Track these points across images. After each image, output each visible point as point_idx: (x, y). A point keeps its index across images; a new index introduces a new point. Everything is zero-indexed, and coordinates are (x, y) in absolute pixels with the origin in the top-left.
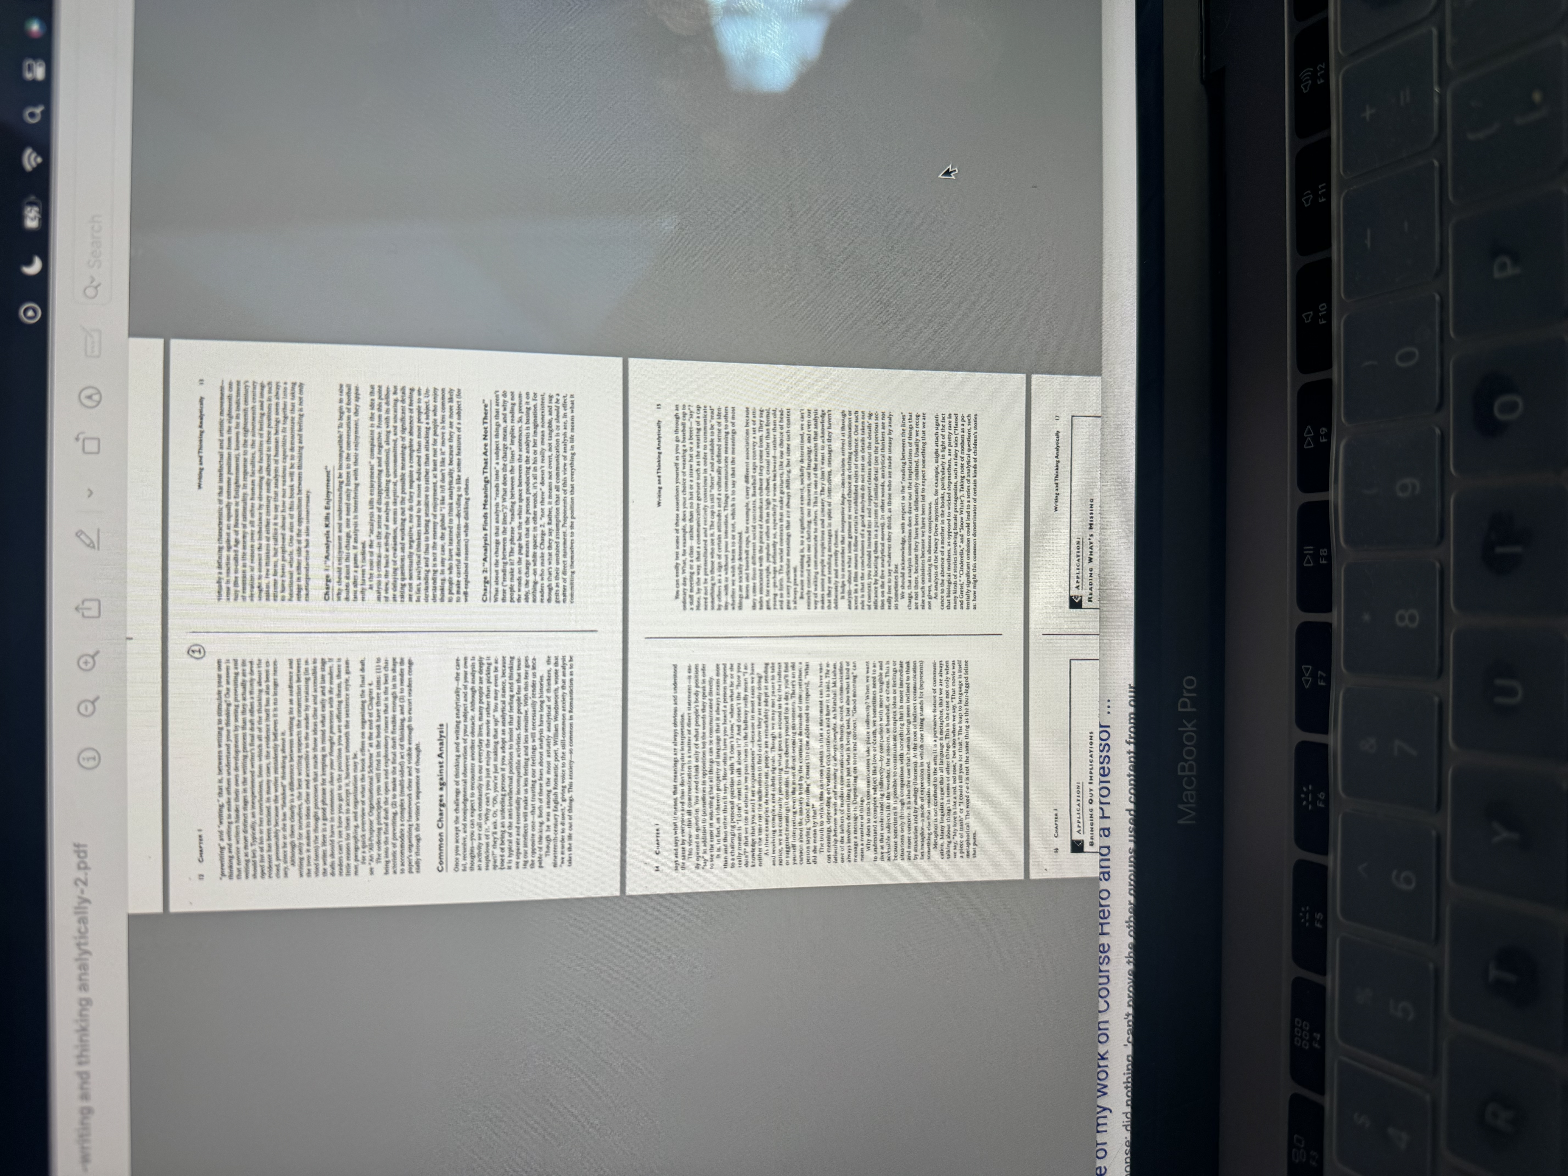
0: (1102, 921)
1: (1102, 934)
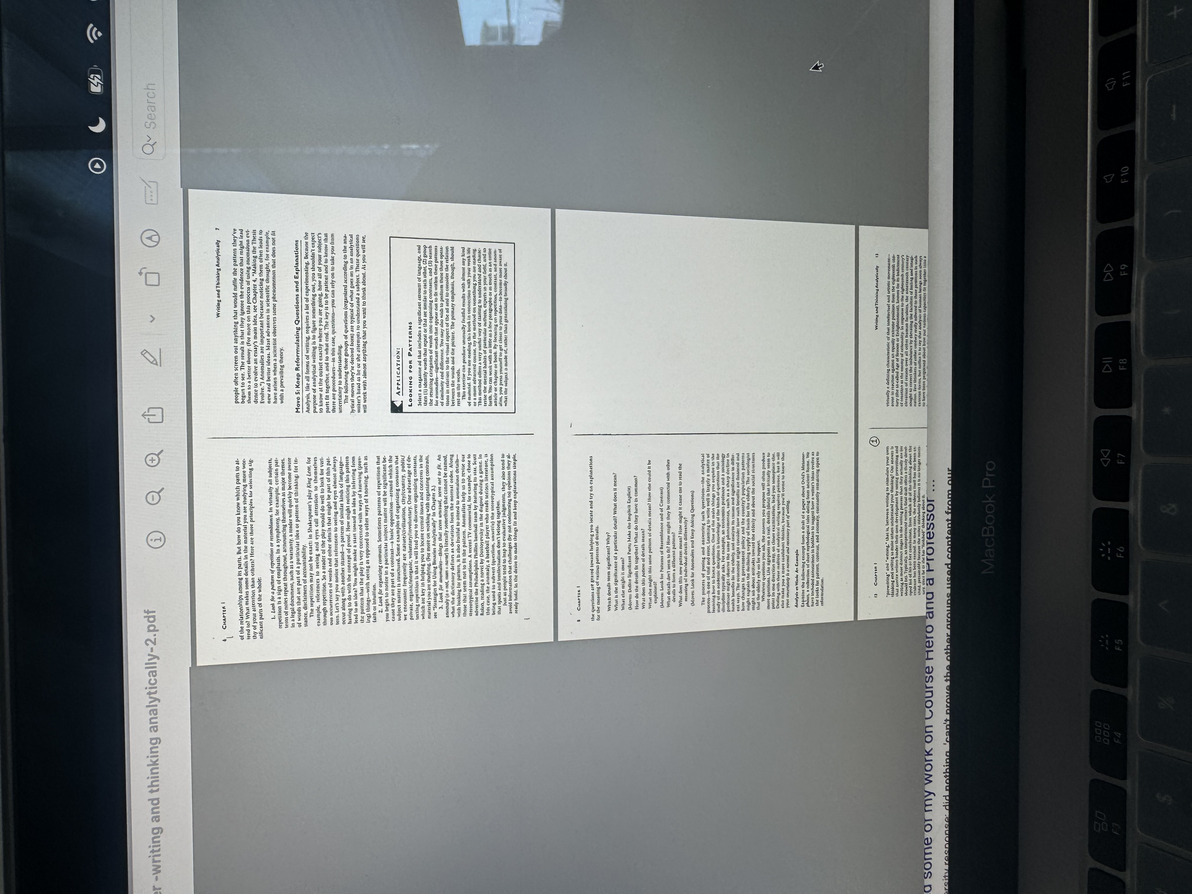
0: (928, 649)
1: (928, 659)
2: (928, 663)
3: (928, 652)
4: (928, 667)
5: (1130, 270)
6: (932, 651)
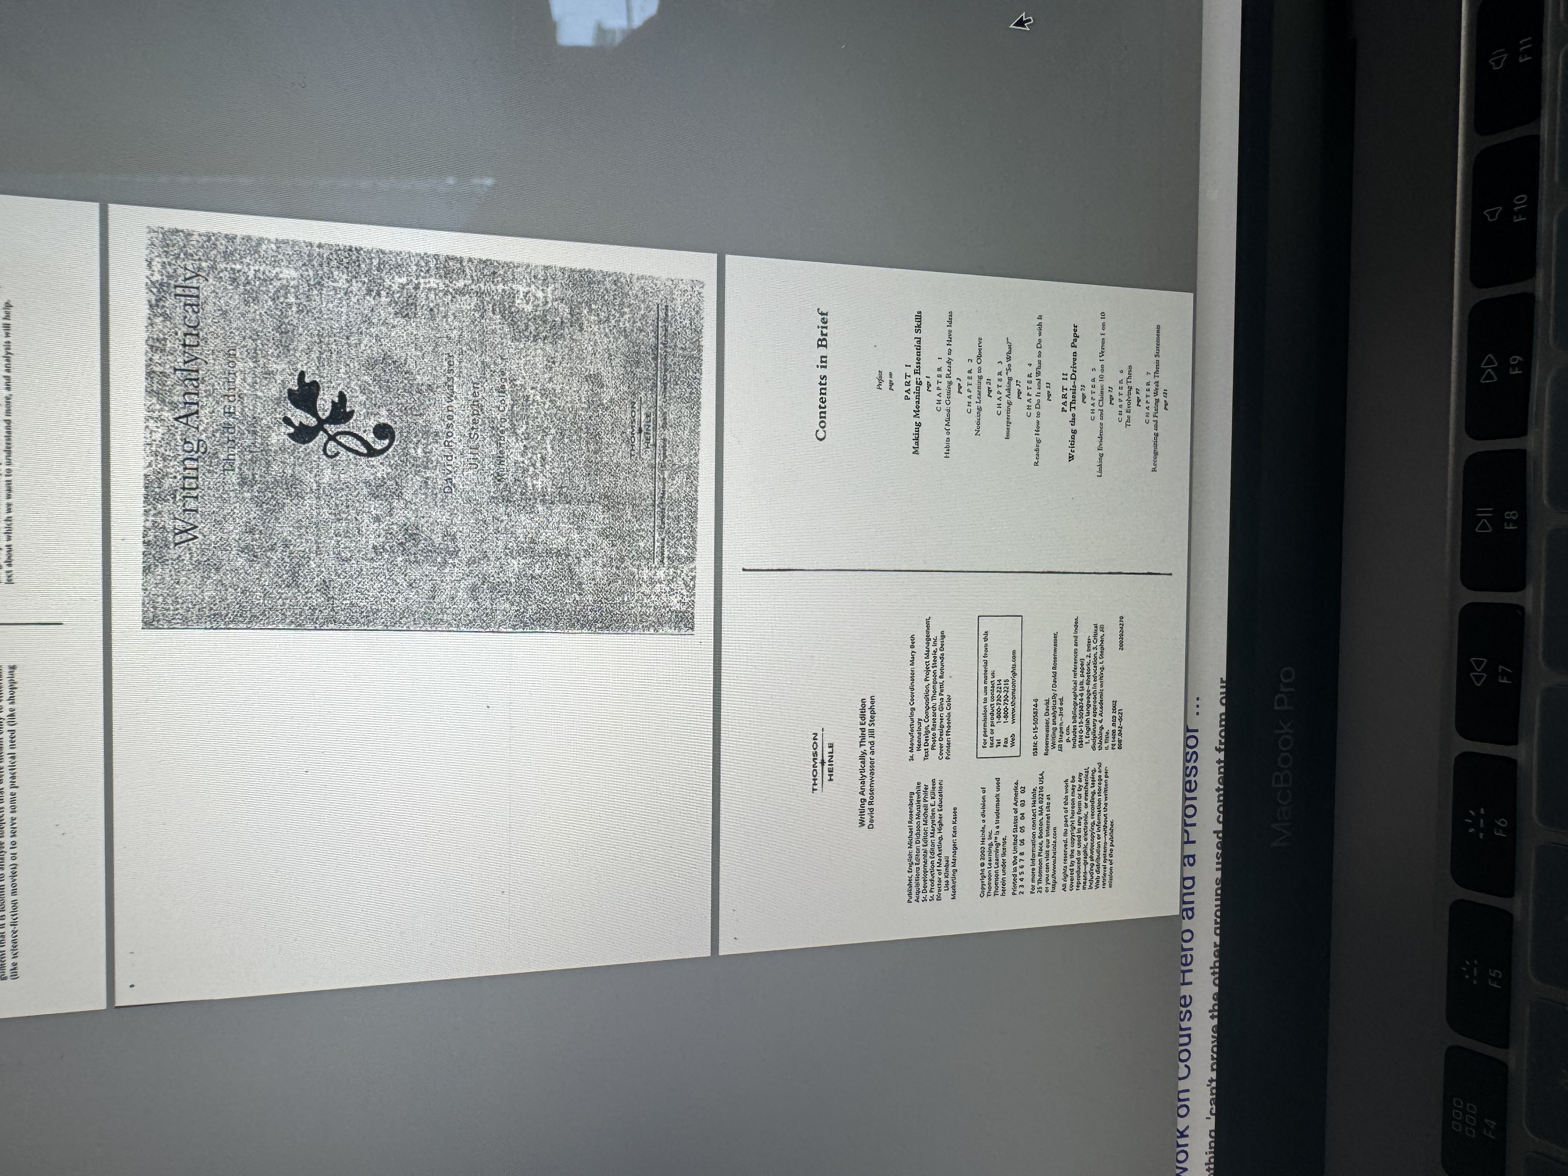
0: (1184, 968)
1: (1184, 984)
2: (1185, 990)
3: (1184, 972)
4: (1185, 997)
5: (1527, 366)
6: (1191, 971)
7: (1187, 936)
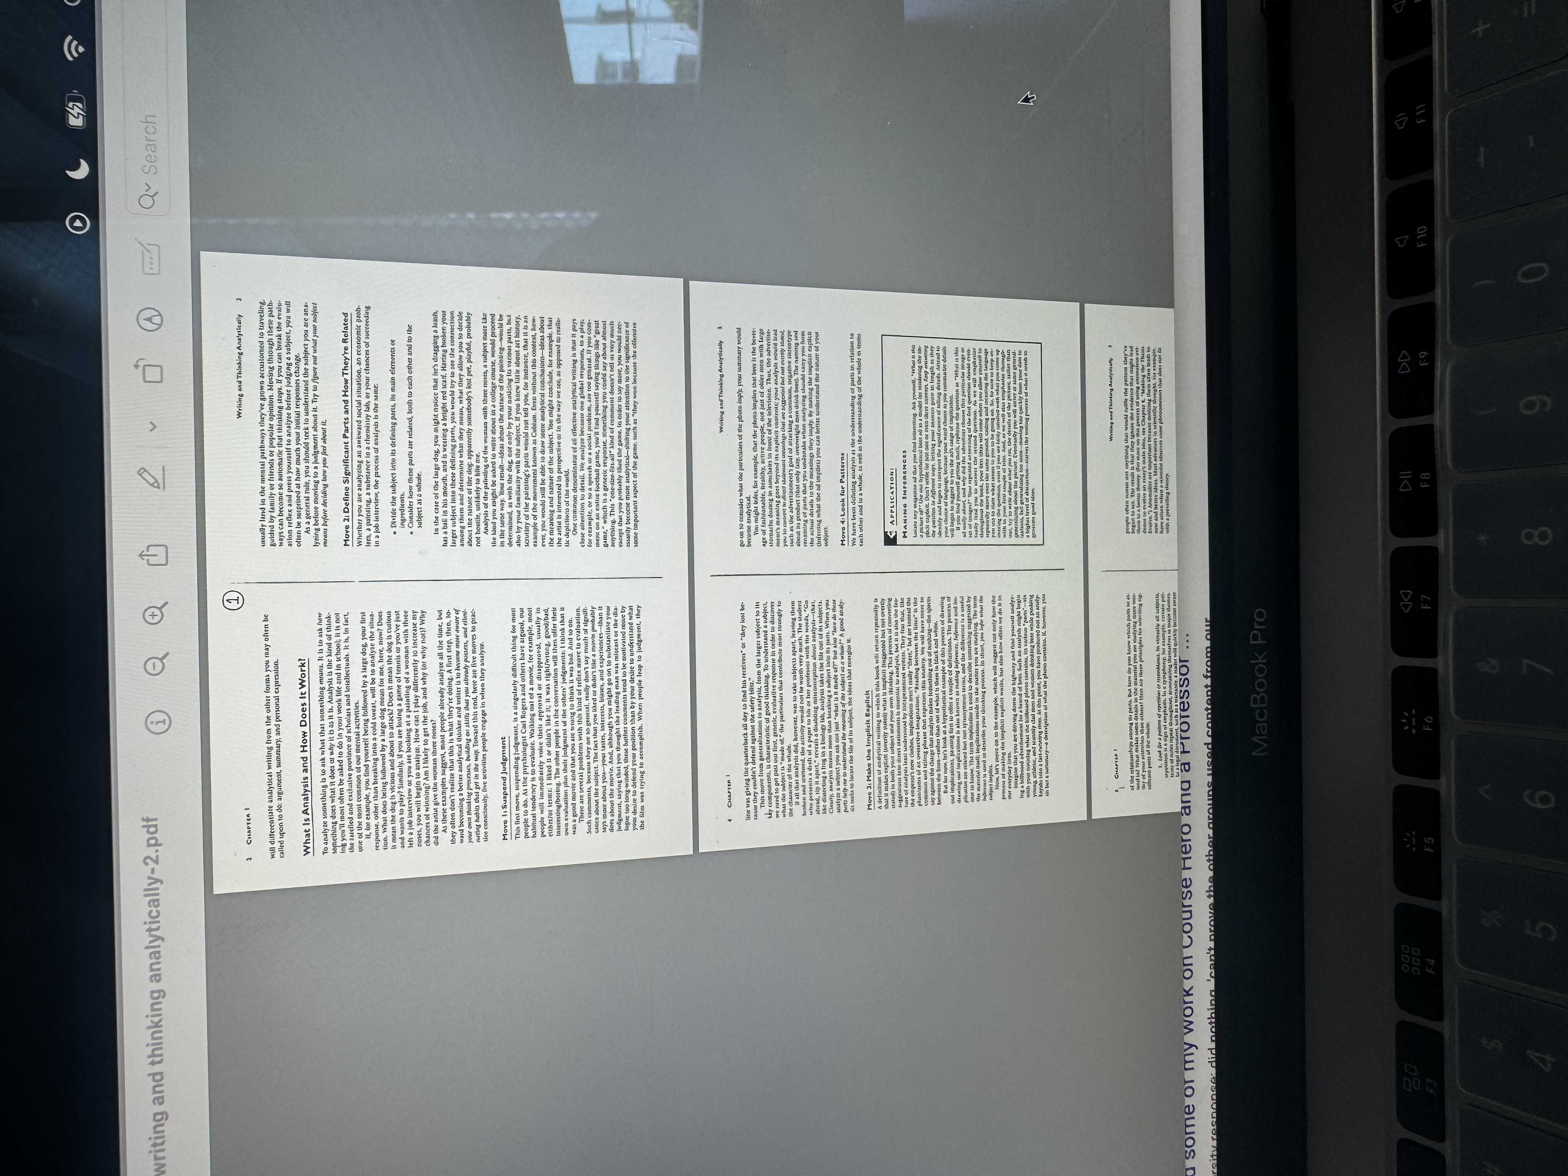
0: (1184, 856)
1: (1185, 868)
2: (1186, 874)
3: (1184, 859)
4: (1186, 879)
5: (1431, 359)
6: (1190, 858)
7: (1186, 829)
